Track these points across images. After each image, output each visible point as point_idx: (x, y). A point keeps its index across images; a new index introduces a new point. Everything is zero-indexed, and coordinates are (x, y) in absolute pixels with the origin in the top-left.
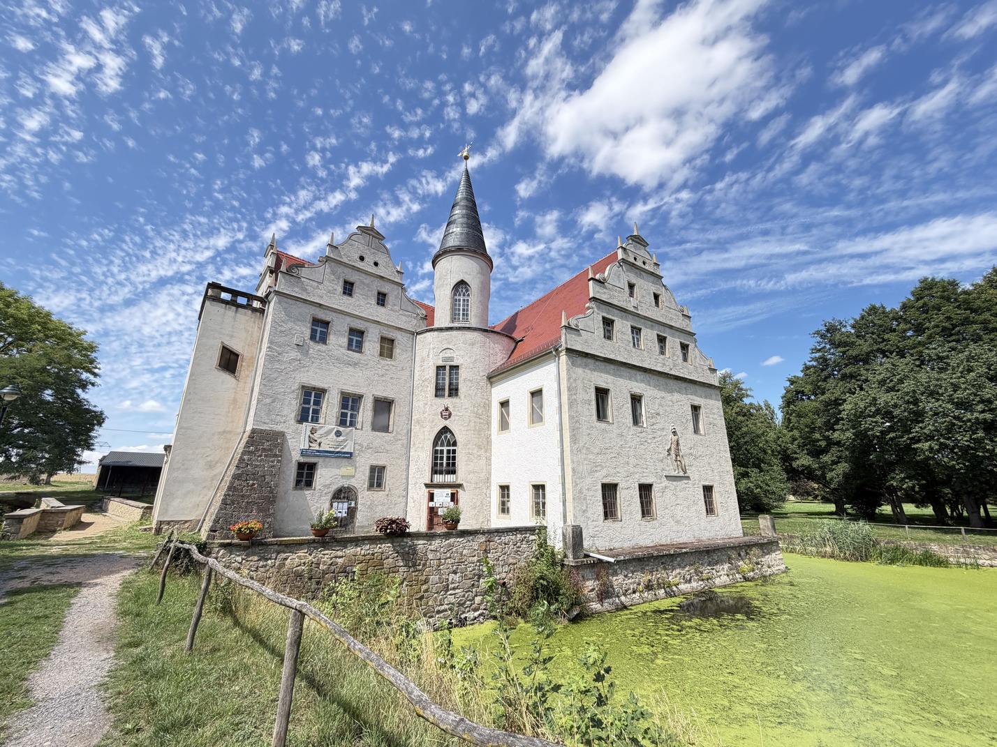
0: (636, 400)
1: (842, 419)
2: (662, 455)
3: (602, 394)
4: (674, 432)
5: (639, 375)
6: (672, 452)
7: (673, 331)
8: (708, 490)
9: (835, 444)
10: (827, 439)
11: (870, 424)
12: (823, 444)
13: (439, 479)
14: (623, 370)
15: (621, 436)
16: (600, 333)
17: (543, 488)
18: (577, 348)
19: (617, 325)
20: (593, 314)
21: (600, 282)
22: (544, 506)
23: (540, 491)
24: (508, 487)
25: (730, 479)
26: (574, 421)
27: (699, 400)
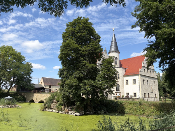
0: (147, 81)
2: (150, 89)
3: (144, 80)
4: (152, 86)
5: (148, 77)
7: (152, 70)
8: (155, 94)
13: (117, 92)
15: (146, 86)
16: (143, 71)
17: (136, 93)
18: (141, 74)
19: (145, 70)
20: (143, 69)
21: (143, 63)
22: (136, 96)
23: (135, 94)
24: (128, 93)
25: (158, 93)
26: (141, 85)
27: (155, 81)
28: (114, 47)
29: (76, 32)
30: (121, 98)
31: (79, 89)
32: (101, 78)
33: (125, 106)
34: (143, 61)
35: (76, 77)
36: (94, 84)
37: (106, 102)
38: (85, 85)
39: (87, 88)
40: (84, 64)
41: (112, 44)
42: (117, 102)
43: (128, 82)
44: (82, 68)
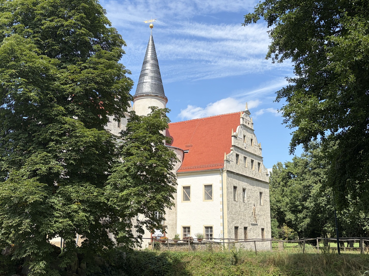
0: (244, 190)
1: (310, 196)
2: (250, 215)
3: (235, 188)
4: (254, 205)
5: (245, 179)
6: (253, 213)
7: (256, 157)
8: (263, 229)
9: (305, 208)
10: (303, 205)
11: (321, 201)
12: (300, 207)
14: (241, 177)
15: (240, 207)
16: (235, 161)
17: (211, 228)
18: (229, 169)
19: (240, 157)
20: (233, 153)
21: (235, 137)
22: (211, 235)
23: (209, 228)
24: (189, 228)
25: (269, 225)
26: (228, 201)
27: (263, 190)
28: (149, 80)
29: (41, 14)
30: (172, 245)
31: (45, 217)
32: (125, 177)
33: (188, 268)
34: (235, 131)
35: (34, 174)
36: (103, 199)
37: (128, 259)
38: (69, 200)
39: (76, 212)
40: (67, 126)
41: (143, 69)
42: (164, 255)
43: (189, 193)
44: (57, 142)
